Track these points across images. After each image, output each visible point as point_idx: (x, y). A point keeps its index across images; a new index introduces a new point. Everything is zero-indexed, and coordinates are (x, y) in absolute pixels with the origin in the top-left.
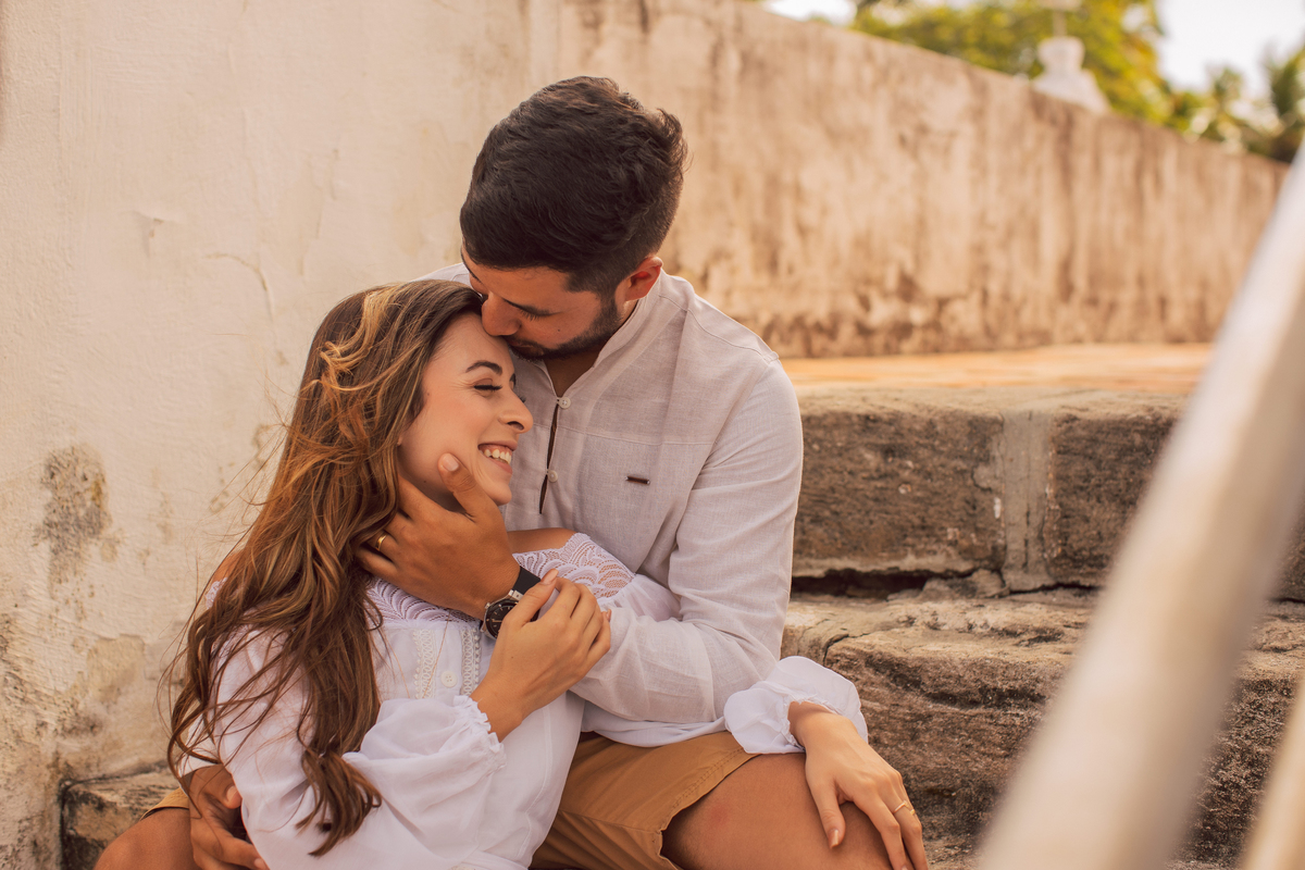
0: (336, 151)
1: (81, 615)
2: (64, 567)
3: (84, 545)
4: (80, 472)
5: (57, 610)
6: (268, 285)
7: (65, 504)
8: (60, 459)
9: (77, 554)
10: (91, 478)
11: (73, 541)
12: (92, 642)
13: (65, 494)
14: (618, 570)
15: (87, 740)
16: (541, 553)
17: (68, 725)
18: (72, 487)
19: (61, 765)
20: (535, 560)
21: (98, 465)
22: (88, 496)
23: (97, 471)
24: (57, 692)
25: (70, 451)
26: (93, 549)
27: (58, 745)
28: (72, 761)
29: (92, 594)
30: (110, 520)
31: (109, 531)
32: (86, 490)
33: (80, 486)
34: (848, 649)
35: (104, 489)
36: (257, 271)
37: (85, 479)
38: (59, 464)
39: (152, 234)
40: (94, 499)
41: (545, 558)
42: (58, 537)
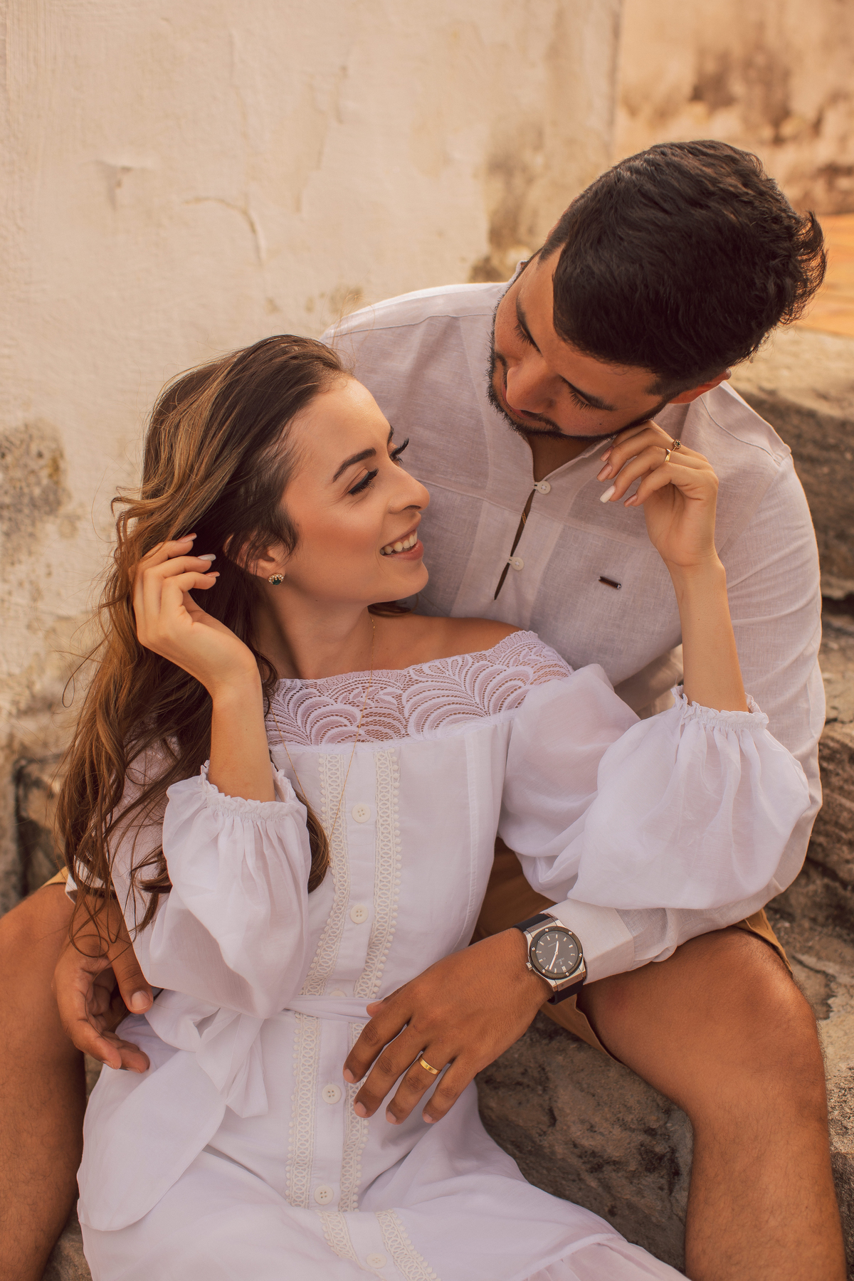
0: (344, 69)
1: (36, 595)
2: (17, 549)
3: (39, 525)
4: (34, 448)
5: (10, 593)
6: (258, 227)
7: (18, 485)
8: (12, 439)
9: (32, 535)
10: (47, 455)
11: (27, 521)
12: (50, 622)
13: (18, 474)
14: (558, 669)
15: (44, 719)
16: (467, 656)
17: (23, 706)
18: (26, 466)
19: (16, 745)
20: (460, 663)
21: (55, 440)
22: (44, 474)
23: (53, 446)
24: (10, 675)
25: (22, 428)
26: (50, 528)
27: (13, 727)
28: (27, 740)
29: (49, 574)
30: (70, 496)
31: (68, 508)
32: (42, 468)
33: (34, 464)
34: (833, 739)
35: (62, 465)
36: (245, 213)
37: (40, 455)
38: (11, 443)
39: (119, 184)
40: (50, 476)
41: (470, 660)
42: (10, 519)
